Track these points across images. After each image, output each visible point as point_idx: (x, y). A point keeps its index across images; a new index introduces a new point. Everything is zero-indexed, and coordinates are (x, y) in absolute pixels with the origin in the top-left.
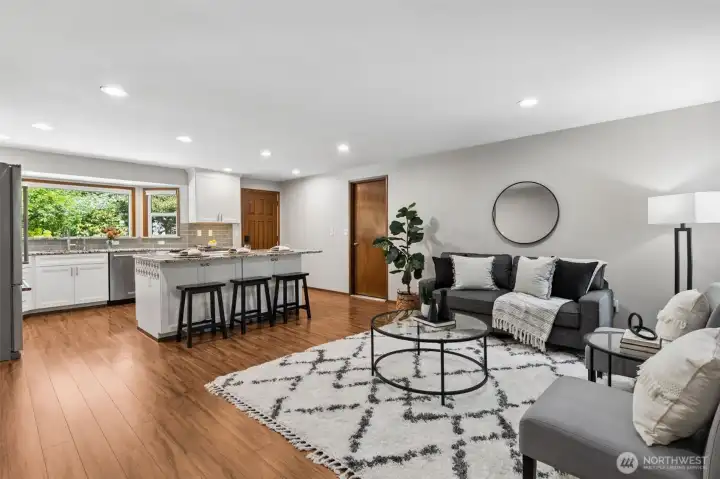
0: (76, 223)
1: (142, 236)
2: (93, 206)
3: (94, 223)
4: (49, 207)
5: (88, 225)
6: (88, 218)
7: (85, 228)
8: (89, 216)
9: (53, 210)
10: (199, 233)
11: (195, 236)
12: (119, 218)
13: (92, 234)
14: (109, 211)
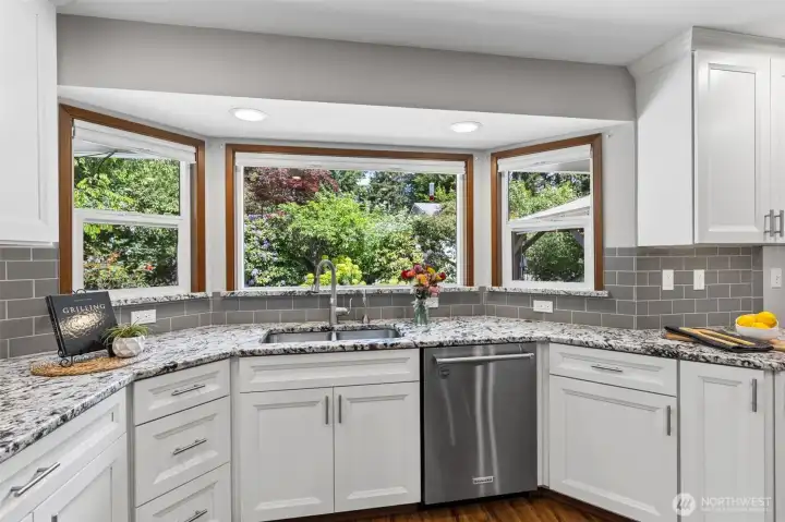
0: (375, 248)
1: (489, 286)
2: (391, 228)
3: (391, 248)
4: (350, 230)
5: (386, 250)
6: (385, 242)
7: (383, 254)
8: (387, 240)
9: (354, 234)
10: (668, 279)
11: (657, 291)
12: (415, 242)
13: (389, 261)
14: (406, 233)
